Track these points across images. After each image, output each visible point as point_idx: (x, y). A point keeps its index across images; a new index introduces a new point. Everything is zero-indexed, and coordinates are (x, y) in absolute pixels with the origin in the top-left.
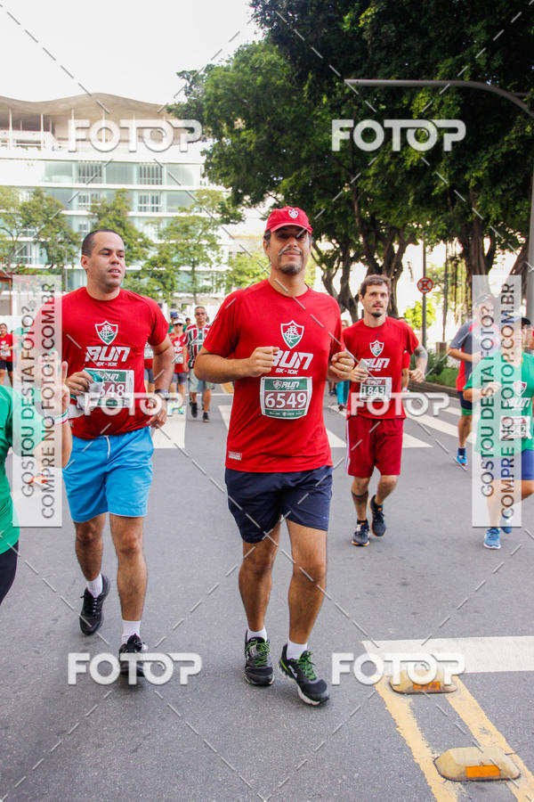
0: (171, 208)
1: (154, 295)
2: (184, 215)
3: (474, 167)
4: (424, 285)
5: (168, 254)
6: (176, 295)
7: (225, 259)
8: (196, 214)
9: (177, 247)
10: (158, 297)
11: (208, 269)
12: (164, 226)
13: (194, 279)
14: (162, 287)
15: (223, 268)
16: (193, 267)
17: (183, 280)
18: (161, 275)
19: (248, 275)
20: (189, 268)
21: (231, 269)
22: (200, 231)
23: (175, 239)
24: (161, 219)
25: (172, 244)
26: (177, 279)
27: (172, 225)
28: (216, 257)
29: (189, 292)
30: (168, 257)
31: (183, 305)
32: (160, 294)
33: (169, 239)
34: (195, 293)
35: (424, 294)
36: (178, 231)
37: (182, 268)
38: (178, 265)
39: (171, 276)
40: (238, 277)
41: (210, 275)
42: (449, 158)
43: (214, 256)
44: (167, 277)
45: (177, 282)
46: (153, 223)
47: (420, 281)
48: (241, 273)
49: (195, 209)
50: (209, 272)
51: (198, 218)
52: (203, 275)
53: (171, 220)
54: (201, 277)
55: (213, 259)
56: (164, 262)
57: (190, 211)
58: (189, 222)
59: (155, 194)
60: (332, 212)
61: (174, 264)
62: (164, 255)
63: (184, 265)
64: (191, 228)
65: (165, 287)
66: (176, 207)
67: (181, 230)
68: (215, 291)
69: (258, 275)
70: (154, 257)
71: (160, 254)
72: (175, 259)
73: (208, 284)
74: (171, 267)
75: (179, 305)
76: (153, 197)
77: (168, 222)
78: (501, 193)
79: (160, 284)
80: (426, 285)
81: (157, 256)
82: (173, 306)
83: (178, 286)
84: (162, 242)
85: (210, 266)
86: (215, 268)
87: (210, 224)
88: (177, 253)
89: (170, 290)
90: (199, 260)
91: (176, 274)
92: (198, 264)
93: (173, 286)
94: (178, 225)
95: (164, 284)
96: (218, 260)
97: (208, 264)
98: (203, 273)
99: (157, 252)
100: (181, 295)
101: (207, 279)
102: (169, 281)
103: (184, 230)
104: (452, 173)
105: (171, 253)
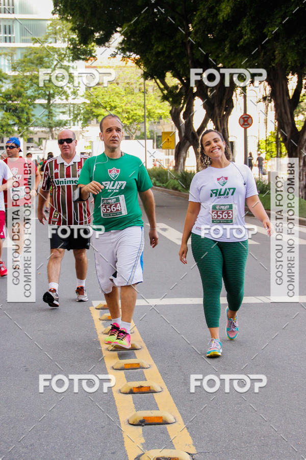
0: (24, 38)
1: (9, 129)
2: (37, 45)
3: (271, 22)
4: (245, 121)
5: (22, 87)
6: (31, 129)
7: (82, 91)
8: (50, 45)
9: (31, 80)
10: (13, 131)
11: (65, 102)
12: (18, 57)
13: (50, 112)
14: (17, 121)
15: (80, 100)
16: (49, 100)
17: (39, 113)
18: (16, 109)
19: (105, 108)
20: (44, 102)
21: (88, 102)
22: (55, 63)
23: (28, 71)
24: (14, 49)
25: (27, 77)
26: (33, 113)
27: (26, 57)
28: (72, 90)
29: (44, 126)
30: (22, 90)
31: (40, 139)
32: (16, 128)
33: (24, 71)
34: (51, 127)
35: (245, 129)
36: (32, 63)
37: (37, 101)
38: (35, 98)
39: (26, 110)
40: (94, 110)
41: (67, 108)
42: (251, 15)
43: (70, 88)
44: (23, 111)
45: (33, 116)
46: (6, 55)
47: (241, 117)
48: (98, 105)
49: (50, 40)
50: (65, 105)
51: (53, 48)
52: (60, 108)
53: (24, 51)
54: (58, 110)
55: (69, 92)
56: (19, 95)
57: (43, 42)
58: (44, 54)
59: (7, 24)
60: (170, 53)
61: (29, 98)
62: (18, 88)
63: (39, 98)
64: (46, 59)
65: (20, 121)
66: (29, 38)
67: (35, 62)
68: (72, 124)
69: (115, 107)
70: (8, 90)
71: (14, 87)
72: (30, 92)
73: (64, 118)
74: (25, 101)
75: (36, 139)
76: (5, 26)
77: (22, 54)
78: (294, 44)
79: (14, 118)
80: (247, 121)
81: (11, 88)
82: (30, 140)
83: (33, 119)
84: (16, 73)
85: (67, 99)
86: (70, 101)
87: (65, 55)
88: (32, 86)
89: (26, 124)
90: (54, 93)
91: (31, 107)
92: (53, 97)
93: (28, 120)
94: (32, 57)
95: (19, 118)
96: (74, 93)
97: (64, 97)
98: (59, 106)
99: (11, 85)
100: (36, 129)
101: (64, 113)
102: (25, 115)
103: (38, 62)
104: (253, 27)
105: (26, 86)
